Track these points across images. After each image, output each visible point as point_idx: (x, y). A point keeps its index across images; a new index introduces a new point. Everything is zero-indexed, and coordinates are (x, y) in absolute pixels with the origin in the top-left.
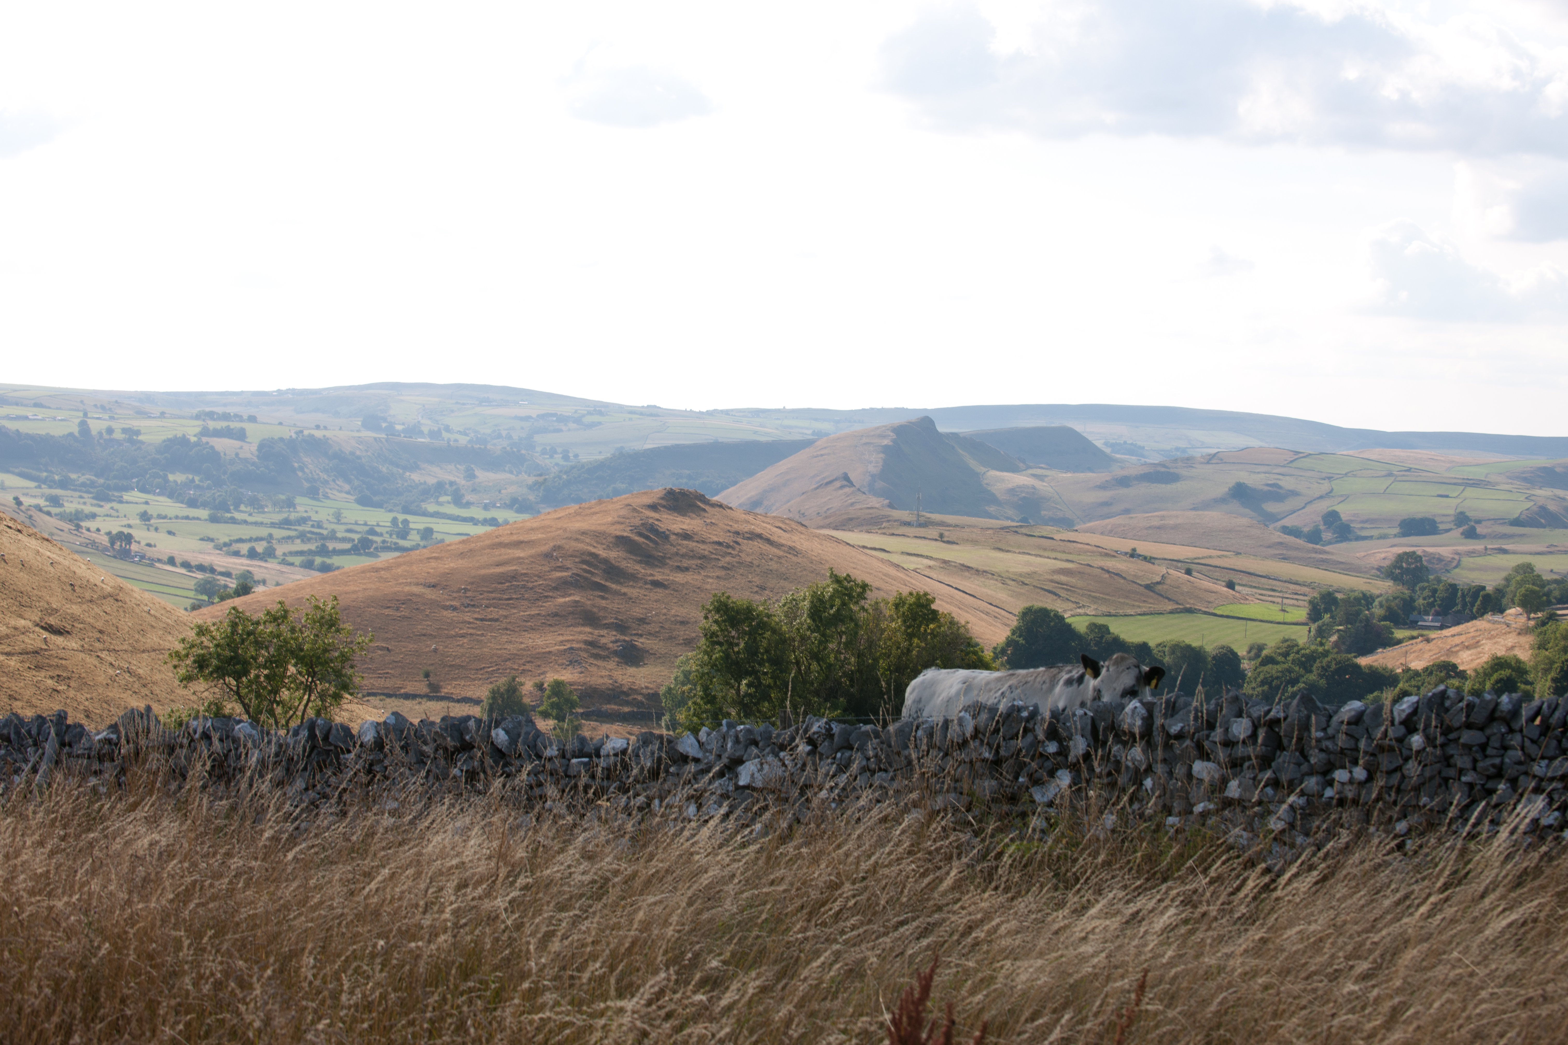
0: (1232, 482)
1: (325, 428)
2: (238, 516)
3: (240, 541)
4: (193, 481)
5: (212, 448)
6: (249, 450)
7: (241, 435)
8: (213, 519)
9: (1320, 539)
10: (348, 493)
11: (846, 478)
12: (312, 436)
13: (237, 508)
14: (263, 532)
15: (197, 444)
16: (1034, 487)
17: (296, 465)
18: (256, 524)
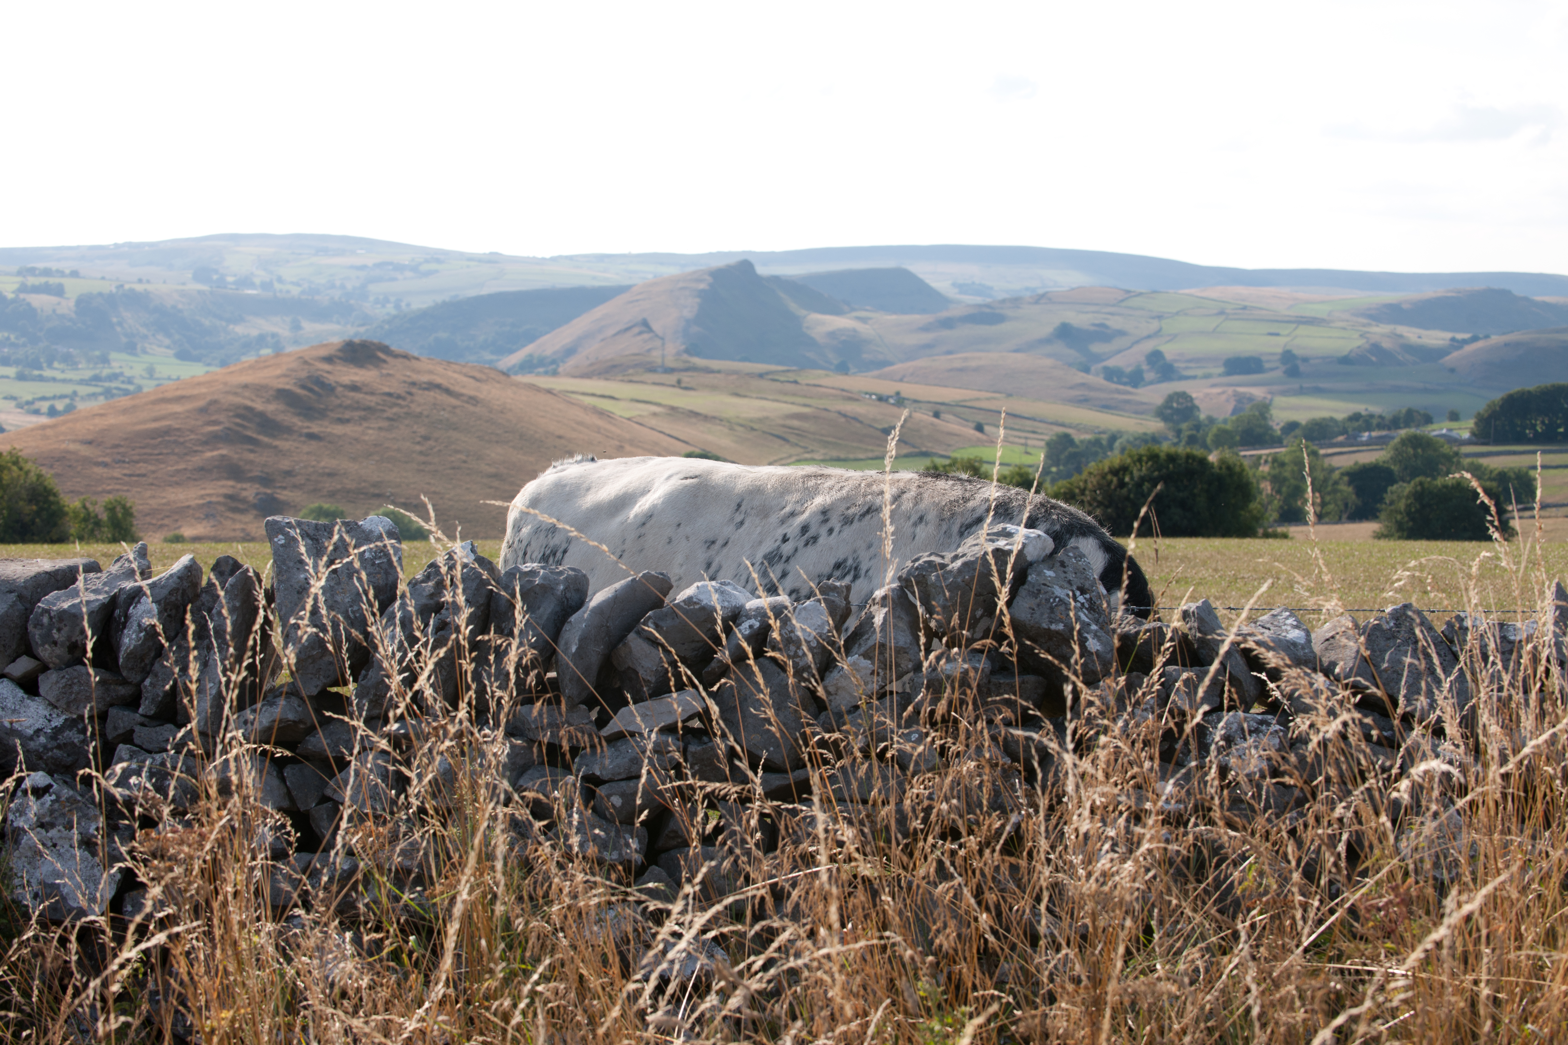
0: (1056, 322)
1: (148, 282)
2: (48, 373)
3: (43, 399)
4: (8, 338)
5: (29, 304)
6: (67, 306)
7: (59, 291)
8: (21, 377)
9: (1142, 379)
10: (168, 347)
11: (645, 324)
12: (132, 290)
13: (50, 365)
14: (68, 389)
15: (13, 301)
16: (854, 330)
17: (115, 320)
18: (64, 381)
